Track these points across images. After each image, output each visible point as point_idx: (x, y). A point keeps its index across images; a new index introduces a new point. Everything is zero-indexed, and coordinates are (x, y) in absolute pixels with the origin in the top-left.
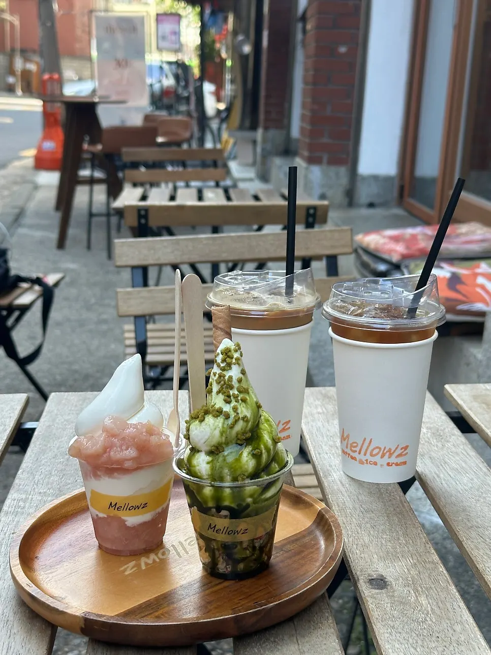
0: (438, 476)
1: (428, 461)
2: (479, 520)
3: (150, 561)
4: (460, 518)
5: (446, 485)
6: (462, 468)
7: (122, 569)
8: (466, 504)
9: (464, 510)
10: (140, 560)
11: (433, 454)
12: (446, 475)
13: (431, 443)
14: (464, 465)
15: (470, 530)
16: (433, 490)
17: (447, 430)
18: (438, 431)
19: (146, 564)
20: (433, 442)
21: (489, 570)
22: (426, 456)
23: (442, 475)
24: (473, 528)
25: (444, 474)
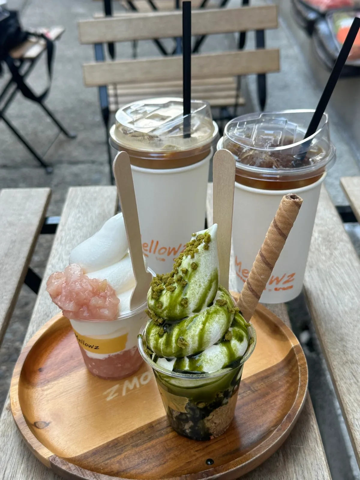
0: (323, 294)
1: (314, 274)
2: (354, 353)
3: (131, 387)
4: (337, 350)
5: (327, 305)
6: (345, 283)
7: (105, 393)
8: (344, 331)
9: (342, 340)
10: (123, 384)
11: (321, 266)
12: (330, 292)
13: (320, 251)
14: (347, 279)
15: (345, 367)
16: (316, 312)
17: (336, 235)
18: (328, 236)
19: (128, 390)
20: (321, 250)
21: (357, 423)
22: (315, 268)
23: (326, 293)
24: (347, 364)
25: (327, 291)
